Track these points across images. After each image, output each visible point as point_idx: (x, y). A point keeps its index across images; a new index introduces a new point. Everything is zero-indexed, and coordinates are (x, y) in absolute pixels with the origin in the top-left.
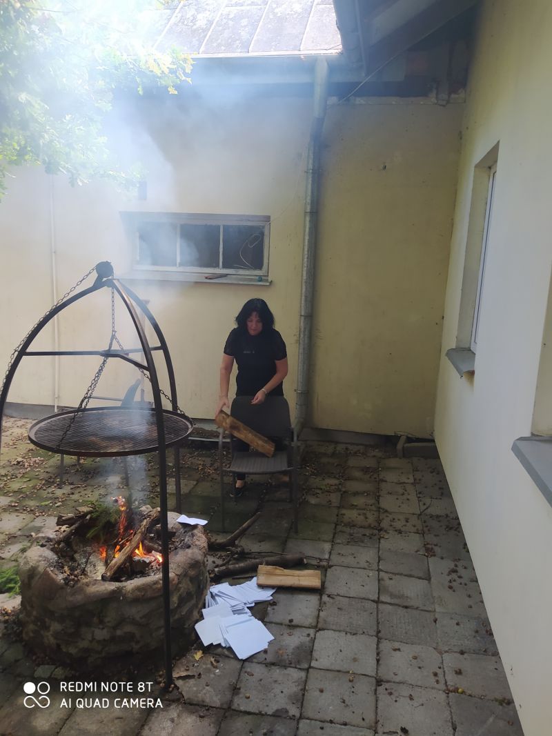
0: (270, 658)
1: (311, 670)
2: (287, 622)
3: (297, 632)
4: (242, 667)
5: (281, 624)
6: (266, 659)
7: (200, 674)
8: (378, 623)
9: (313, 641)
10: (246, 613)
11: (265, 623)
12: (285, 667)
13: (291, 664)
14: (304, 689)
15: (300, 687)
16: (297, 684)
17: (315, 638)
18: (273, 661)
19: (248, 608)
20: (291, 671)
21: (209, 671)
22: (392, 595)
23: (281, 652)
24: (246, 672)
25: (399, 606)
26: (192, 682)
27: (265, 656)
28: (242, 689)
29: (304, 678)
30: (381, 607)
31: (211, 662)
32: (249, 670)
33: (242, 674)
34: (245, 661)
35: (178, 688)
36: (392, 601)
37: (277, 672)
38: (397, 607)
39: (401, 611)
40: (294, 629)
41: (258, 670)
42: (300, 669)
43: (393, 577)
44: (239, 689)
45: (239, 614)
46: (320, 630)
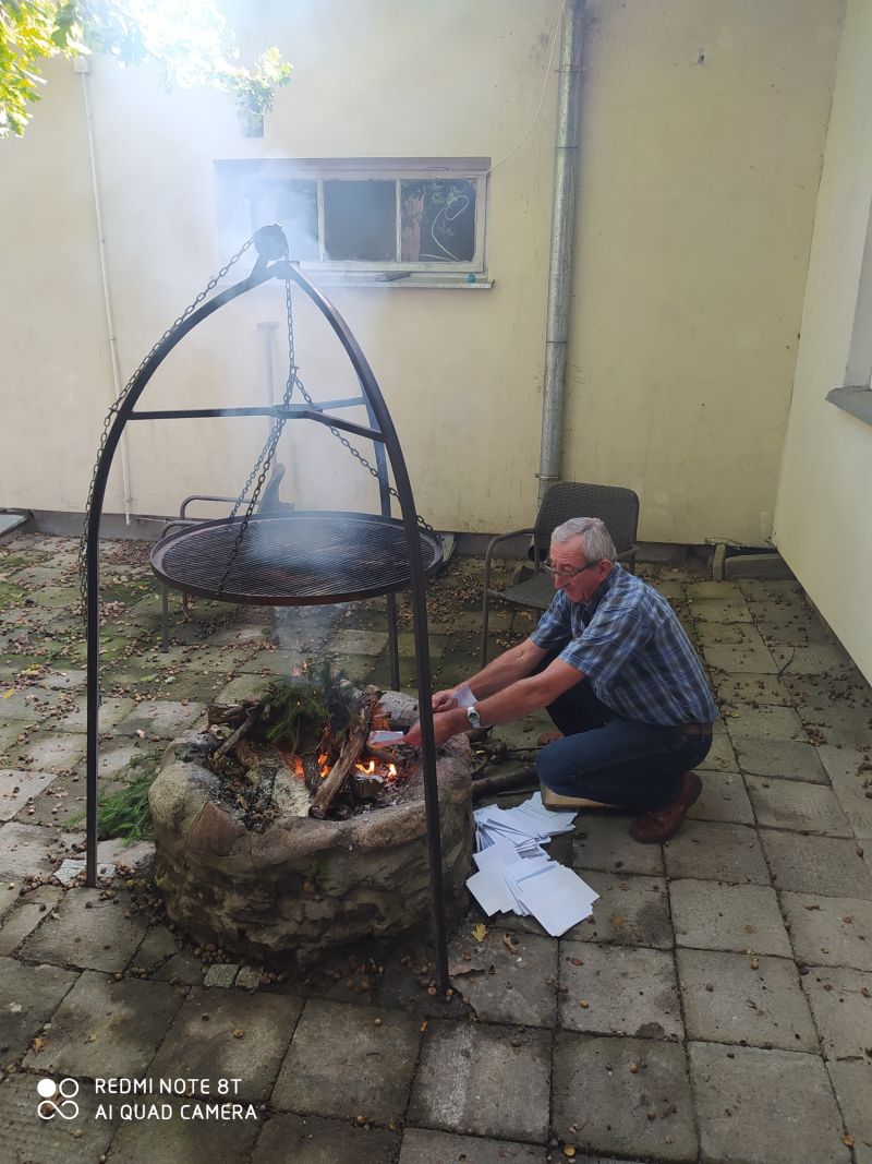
0: (603, 932)
1: (680, 952)
2: (614, 868)
3: (635, 883)
4: (560, 951)
5: (603, 871)
6: (595, 934)
7: (492, 967)
8: (768, 863)
9: (667, 897)
10: (541, 855)
11: (577, 871)
12: (633, 947)
13: (641, 941)
14: (677, 987)
15: (670, 984)
16: (662, 977)
17: (668, 894)
18: (610, 938)
19: (542, 846)
20: (644, 953)
21: (505, 960)
22: (778, 815)
23: (617, 921)
24: (568, 959)
25: (793, 831)
26: (481, 982)
27: (591, 929)
28: (570, 991)
29: (672, 967)
30: (766, 835)
31: (506, 945)
32: (571, 955)
33: (563, 963)
34: (559, 939)
35: (461, 996)
36: (781, 824)
37: (622, 958)
38: (789, 834)
39: (799, 840)
40: (627, 879)
41: (589, 955)
42: (659, 949)
43: (769, 782)
44: (566, 991)
45: (530, 857)
46: (673, 879)
